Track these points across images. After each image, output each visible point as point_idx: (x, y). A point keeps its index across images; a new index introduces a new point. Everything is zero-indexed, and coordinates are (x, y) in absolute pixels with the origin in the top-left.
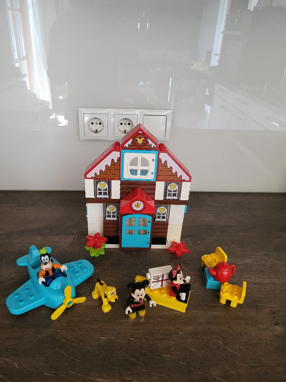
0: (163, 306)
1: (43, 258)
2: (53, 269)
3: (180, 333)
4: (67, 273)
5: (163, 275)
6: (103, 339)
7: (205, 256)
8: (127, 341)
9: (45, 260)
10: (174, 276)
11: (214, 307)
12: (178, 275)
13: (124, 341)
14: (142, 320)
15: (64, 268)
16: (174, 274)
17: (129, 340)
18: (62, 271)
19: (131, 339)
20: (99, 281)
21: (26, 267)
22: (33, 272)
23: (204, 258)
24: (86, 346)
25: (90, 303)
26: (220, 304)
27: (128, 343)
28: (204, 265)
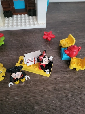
0: (36, 74)
3: (46, 91)
5: (34, 58)
7: (62, 40)
8: (12, 100)
10: (41, 60)
11: (66, 71)
12: (44, 59)
13: (11, 100)
14: (23, 84)
16: (41, 59)
17: (14, 99)
19: (15, 98)
23: (61, 41)
26: (70, 69)
27: (13, 101)
28: (61, 45)
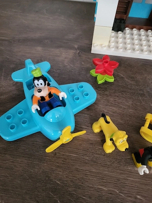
1: (36, 82)
2: (50, 95)
4: (66, 101)
6: (104, 190)
8: (133, 199)
9: (40, 84)
15: (62, 95)
17: (136, 198)
18: (61, 99)
20: (104, 116)
21: (21, 84)
22: (27, 93)
24: (84, 196)
25: (91, 137)
